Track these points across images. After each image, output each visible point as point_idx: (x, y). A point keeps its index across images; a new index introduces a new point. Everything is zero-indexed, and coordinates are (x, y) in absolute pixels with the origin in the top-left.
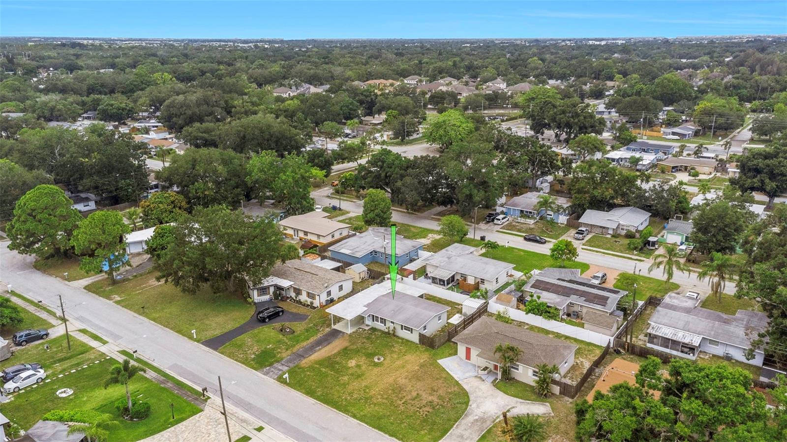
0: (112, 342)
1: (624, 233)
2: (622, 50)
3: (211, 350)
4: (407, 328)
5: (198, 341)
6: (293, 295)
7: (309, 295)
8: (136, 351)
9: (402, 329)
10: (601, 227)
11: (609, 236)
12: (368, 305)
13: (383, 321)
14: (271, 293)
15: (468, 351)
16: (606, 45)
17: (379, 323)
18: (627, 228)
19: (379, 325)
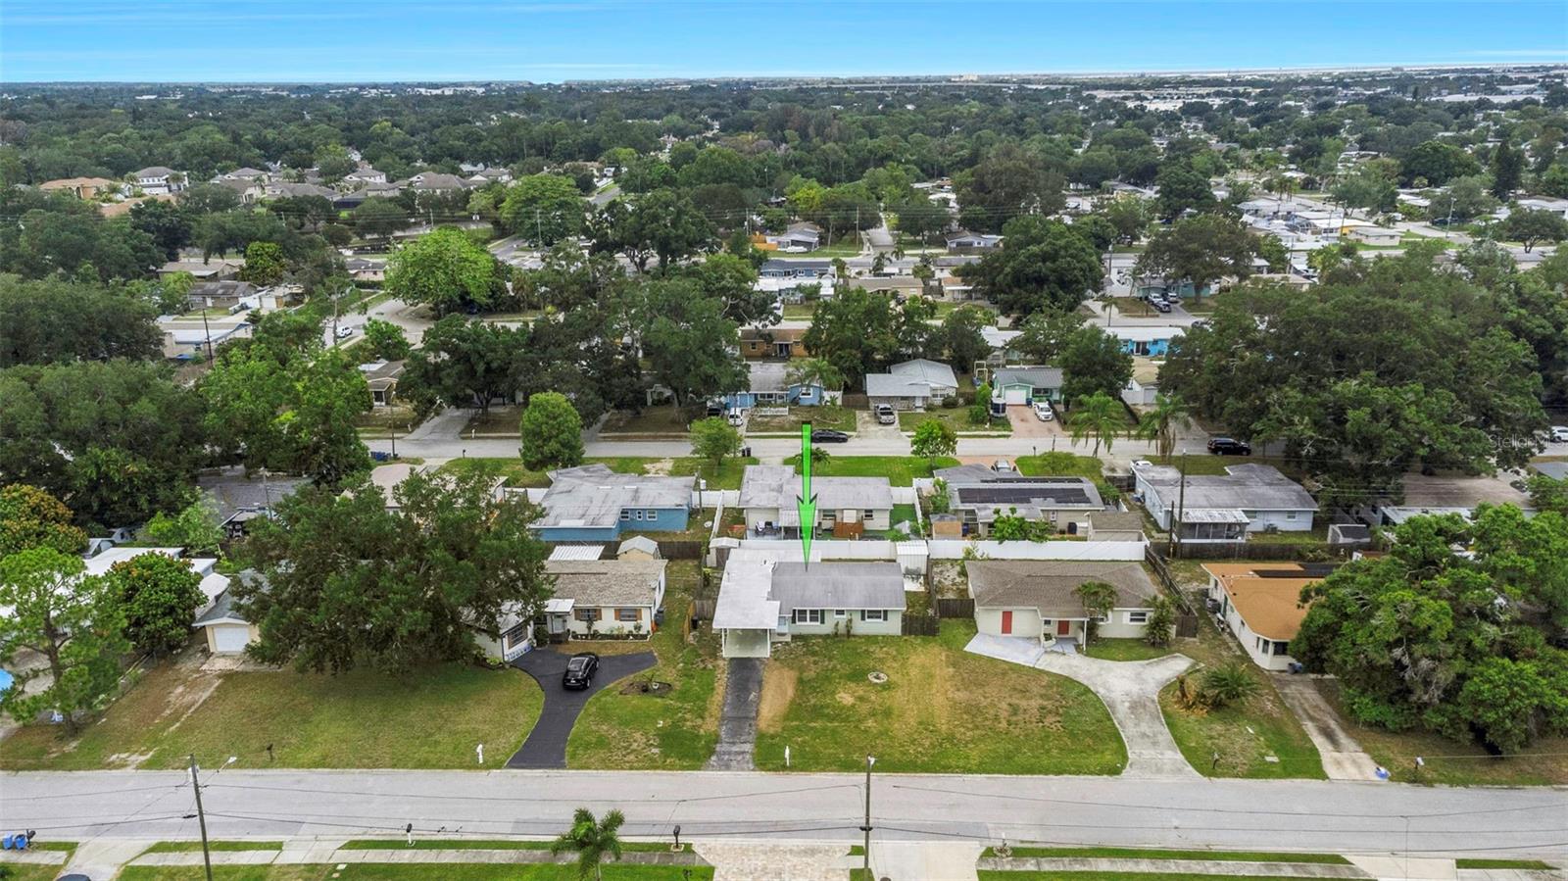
0: (290, 837)
1: (938, 401)
2: (523, 105)
3: (553, 772)
4: (875, 614)
5: (498, 766)
6: (580, 627)
7: (621, 614)
8: (410, 826)
9: (863, 619)
10: (903, 398)
11: (922, 411)
12: (772, 596)
13: (818, 615)
14: (530, 636)
15: (1007, 617)
16: (454, 96)
17: (808, 623)
18: (943, 392)
19: (808, 627)
